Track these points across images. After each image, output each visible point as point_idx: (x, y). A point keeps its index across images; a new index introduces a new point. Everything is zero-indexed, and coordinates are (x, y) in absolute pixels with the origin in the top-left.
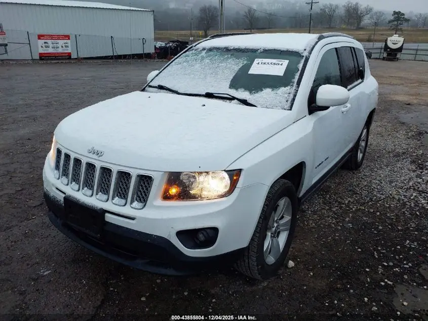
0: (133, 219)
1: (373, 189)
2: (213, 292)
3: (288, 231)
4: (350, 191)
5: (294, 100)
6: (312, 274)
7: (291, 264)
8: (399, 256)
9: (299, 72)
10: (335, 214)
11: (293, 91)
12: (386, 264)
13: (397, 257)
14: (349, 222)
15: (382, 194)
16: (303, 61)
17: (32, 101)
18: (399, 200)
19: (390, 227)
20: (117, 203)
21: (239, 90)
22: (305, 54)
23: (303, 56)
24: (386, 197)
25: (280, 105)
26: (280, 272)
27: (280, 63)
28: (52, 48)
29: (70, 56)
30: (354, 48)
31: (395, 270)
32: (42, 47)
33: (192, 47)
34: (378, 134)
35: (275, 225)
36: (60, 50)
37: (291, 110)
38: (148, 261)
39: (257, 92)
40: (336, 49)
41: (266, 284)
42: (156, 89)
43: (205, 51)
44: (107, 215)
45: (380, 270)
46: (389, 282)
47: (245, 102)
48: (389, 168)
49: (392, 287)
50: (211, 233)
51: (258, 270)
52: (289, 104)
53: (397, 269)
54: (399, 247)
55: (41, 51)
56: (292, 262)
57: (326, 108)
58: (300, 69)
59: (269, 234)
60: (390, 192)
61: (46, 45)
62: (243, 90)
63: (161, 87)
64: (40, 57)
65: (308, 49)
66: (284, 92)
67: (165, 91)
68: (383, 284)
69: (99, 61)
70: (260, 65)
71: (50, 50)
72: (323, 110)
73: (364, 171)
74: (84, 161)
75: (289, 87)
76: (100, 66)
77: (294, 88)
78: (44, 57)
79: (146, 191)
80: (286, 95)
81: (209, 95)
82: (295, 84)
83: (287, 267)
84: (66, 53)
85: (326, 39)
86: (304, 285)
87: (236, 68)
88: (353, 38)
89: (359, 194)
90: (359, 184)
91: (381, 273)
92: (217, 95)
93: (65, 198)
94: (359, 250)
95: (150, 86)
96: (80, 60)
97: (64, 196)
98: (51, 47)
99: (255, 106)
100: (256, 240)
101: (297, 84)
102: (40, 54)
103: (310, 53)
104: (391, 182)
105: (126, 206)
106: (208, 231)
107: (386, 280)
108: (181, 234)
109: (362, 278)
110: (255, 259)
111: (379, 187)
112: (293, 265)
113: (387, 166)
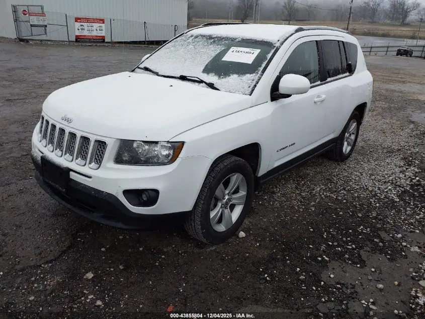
0: (90, 177)
1: (350, 180)
2: (165, 250)
3: (243, 206)
4: (327, 179)
5: (255, 86)
6: (258, 244)
7: (242, 234)
8: (347, 238)
9: (267, 61)
10: (303, 198)
11: (256, 78)
12: (330, 243)
13: (344, 239)
14: (313, 206)
15: (358, 185)
16: (273, 51)
17: (57, 80)
18: (371, 192)
19: (351, 213)
20: (79, 163)
21: (210, 74)
22: (278, 45)
23: (275, 47)
24: (360, 188)
25: (242, 90)
26: (230, 240)
27: (252, 52)
28: (88, 30)
29: (104, 40)
30: (343, 42)
31: (337, 249)
32: (78, 29)
33: (183, 34)
34: (381, 130)
35: (227, 197)
36: (95, 33)
37: (250, 95)
38: (102, 214)
39: (225, 77)
40: (316, 41)
41: (214, 248)
42: (142, 70)
43: (193, 38)
44: (71, 173)
45: (323, 247)
46: (326, 258)
47: (211, 86)
48: (376, 163)
49: (327, 262)
50: (152, 194)
51: (202, 233)
52: (250, 89)
53: (339, 249)
54: (351, 231)
55: (77, 33)
56: (243, 233)
57: (288, 96)
58: (268, 59)
59: (220, 204)
60: (366, 184)
61: (82, 27)
62: (213, 74)
63: (146, 69)
64: (76, 39)
65: (282, 40)
66: (249, 78)
67: (148, 72)
68: (320, 259)
69: (131, 46)
70: (234, 53)
71: (86, 33)
72: (285, 97)
73: (351, 163)
74: (58, 126)
75: (254, 74)
76: (132, 50)
77: (258, 75)
78: (79, 39)
79: (102, 154)
80: (250, 82)
81: (183, 78)
82: (260, 72)
83: (238, 237)
84: (100, 36)
85: (305, 31)
86: (247, 253)
87: (214, 54)
88: (348, 33)
89: (334, 183)
90: (339, 174)
91: (323, 251)
92: (189, 78)
93: (42, 157)
94: (312, 230)
95: (139, 68)
96: (113, 44)
97: (41, 155)
98: (86, 30)
99: (218, 90)
100: (200, 206)
101: (262, 72)
102: (76, 36)
103: (282, 44)
104: (371, 175)
105: (86, 166)
106: (150, 192)
107: (324, 256)
108: (126, 193)
109: (303, 253)
110: (199, 223)
111: (357, 178)
112: (244, 236)
113: (375, 161)
